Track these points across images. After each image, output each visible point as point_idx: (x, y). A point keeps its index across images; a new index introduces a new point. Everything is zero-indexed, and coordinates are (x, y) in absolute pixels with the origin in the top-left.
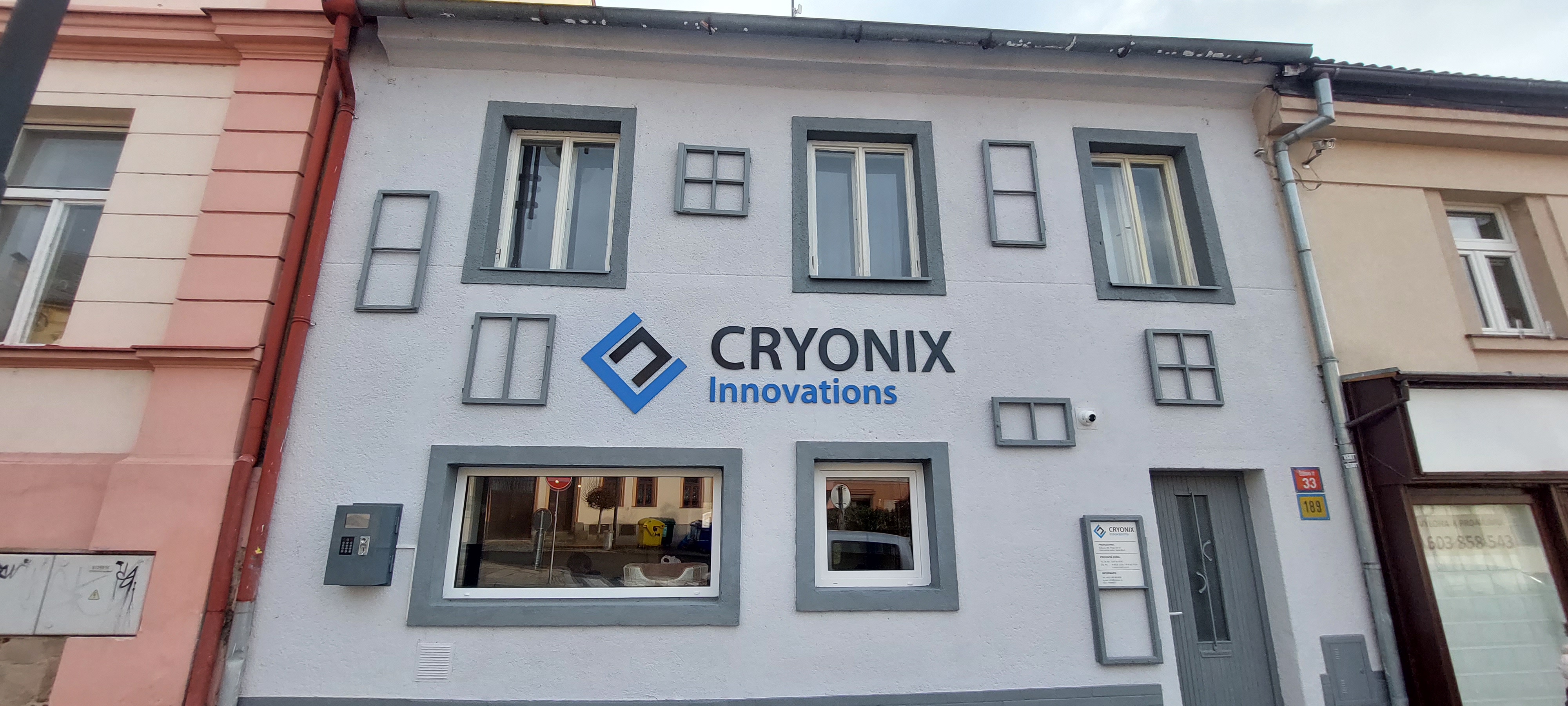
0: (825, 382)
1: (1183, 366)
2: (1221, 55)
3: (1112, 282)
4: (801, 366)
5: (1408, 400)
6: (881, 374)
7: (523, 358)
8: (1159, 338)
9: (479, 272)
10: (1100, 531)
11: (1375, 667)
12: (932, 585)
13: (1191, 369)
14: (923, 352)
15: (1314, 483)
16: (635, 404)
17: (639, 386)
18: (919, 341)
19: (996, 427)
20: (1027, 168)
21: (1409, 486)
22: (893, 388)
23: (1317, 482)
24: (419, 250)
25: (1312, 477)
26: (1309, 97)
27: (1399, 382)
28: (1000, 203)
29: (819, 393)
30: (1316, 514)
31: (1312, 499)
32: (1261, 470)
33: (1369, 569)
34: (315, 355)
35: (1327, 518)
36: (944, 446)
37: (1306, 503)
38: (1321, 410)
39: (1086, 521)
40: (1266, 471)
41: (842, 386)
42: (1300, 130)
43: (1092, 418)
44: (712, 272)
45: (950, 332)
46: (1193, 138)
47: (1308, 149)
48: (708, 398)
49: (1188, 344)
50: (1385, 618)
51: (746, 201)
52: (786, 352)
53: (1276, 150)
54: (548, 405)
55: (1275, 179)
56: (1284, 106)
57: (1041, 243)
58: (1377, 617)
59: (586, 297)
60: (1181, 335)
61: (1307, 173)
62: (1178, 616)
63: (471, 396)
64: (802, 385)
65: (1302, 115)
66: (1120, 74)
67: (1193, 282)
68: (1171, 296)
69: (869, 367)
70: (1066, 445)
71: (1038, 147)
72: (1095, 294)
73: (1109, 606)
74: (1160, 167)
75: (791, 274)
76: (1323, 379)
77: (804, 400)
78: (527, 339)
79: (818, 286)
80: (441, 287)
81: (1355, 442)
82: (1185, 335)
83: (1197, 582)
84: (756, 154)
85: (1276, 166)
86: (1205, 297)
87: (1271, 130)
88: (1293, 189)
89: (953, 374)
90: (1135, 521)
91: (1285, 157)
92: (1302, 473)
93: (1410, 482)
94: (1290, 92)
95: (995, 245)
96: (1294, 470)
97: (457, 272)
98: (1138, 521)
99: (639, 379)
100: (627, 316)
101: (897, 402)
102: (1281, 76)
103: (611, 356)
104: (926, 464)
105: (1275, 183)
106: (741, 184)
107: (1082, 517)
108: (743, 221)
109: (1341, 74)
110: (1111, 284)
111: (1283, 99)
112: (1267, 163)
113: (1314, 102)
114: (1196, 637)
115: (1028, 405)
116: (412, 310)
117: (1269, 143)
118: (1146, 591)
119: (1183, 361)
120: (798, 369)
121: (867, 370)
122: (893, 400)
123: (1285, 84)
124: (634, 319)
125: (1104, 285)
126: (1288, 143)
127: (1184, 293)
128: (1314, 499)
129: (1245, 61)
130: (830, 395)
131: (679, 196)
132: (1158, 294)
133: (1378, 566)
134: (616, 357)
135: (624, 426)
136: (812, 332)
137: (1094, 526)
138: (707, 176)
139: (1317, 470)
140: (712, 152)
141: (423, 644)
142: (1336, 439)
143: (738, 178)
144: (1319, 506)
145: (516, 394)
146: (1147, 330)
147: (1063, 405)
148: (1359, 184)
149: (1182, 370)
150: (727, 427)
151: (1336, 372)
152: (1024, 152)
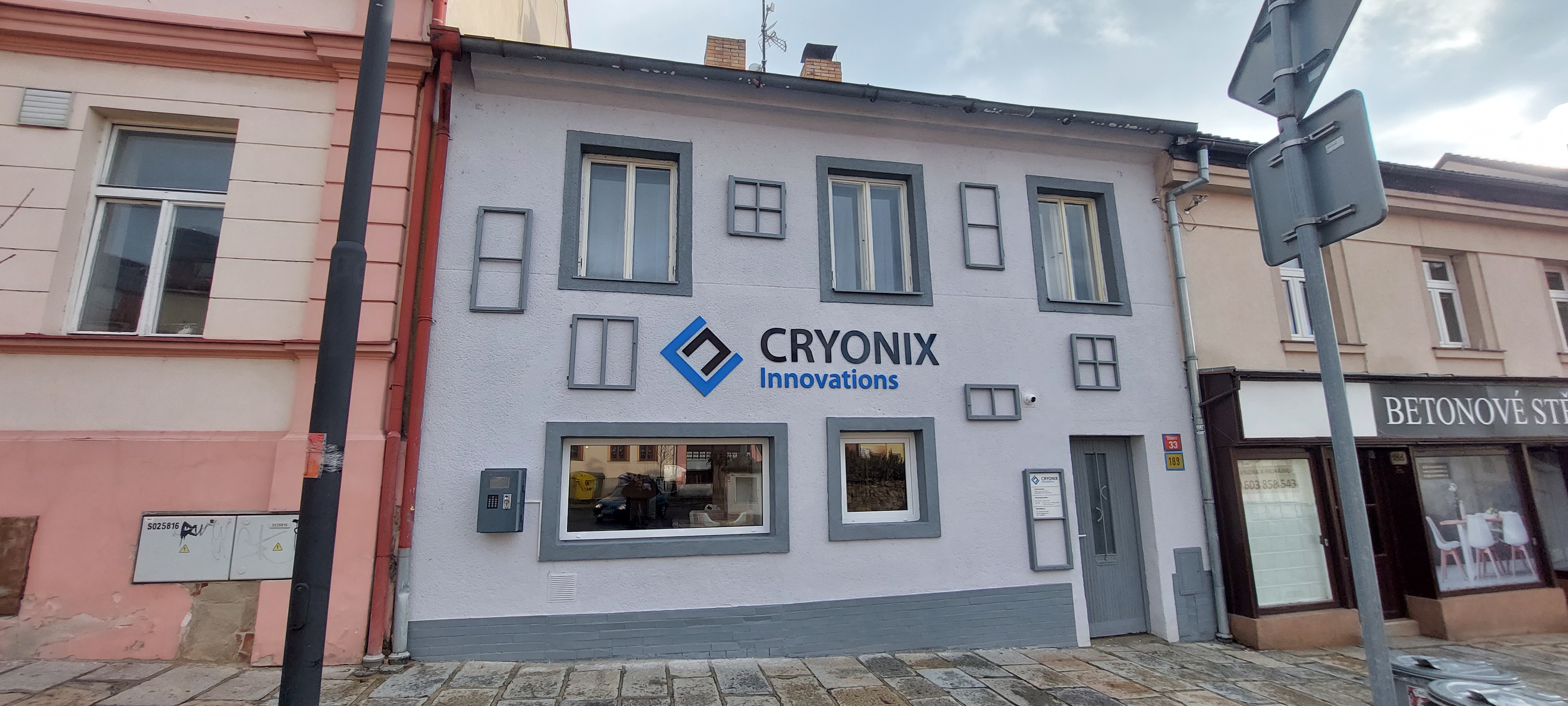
0: (846, 372)
1: (1095, 362)
2: (1136, 127)
3: (1049, 298)
4: (828, 359)
5: (1239, 389)
6: (887, 367)
7: (614, 352)
8: (1080, 341)
9: (572, 280)
10: (1036, 479)
11: (1206, 568)
12: (921, 520)
13: (1100, 364)
14: (916, 349)
15: (1176, 444)
16: (705, 389)
17: (707, 375)
18: (914, 342)
19: (968, 406)
20: (993, 206)
21: (1236, 447)
22: (895, 377)
23: (1178, 444)
24: (521, 260)
25: (1175, 440)
26: (1192, 161)
27: (1235, 377)
28: (972, 233)
29: (842, 380)
30: (1177, 467)
31: (1173, 456)
32: (1143, 436)
33: (1207, 503)
34: (439, 348)
35: (1183, 469)
36: (931, 420)
37: (1170, 459)
38: (1184, 393)
39: (1027, 473)
40: (1145, 437)
41: (858, 376)
42: (1185, 187)
43: (1033, 399)
44: (759, 284)
45: (936, 335)
46: (1111, 186)
47: (1189, 199)
48: (760, 384)
49: (1099, 345)
50: (1214, 535)
51: (783, 226)
52: (817, 347)
53: (1167, 200)
54: (637, 390)
55: (1165, 221)
56: (1175, 168)
57: (1001, 267)
58: (1210, 535)
59: (660, 303)
60: (1095, 339)
61: (1187, 217)
62: (1083, 537)
63: (575, 383)
64: (829, 374)
65: (1186, 174)
66: (1062, 136)
67: (1104, 299)
68: (1089, 309)
69: (878, 361)
70: (1015, 419)
71: (1001, 190)
72: (1037, 307)
73: (1040, 531)
74: (1086, 207)
75: (819, 287)
76: (1187, 371)
77: (832, 386)
78: (616, 337)
79: (842, 297)
80: (541, 292)
81: (1205, 417)
82: (1097, 339)
83: (1096, 514)
84: (789, 187)
85: (1167, 212)
86: (1112, 309)
87: (1166, 184)
88: (1176, 229)
89: (937, 366)
90: (1059, 473)
91: (1173, 205)
92: (1169, 438)
93: (1237, 445)
94: (1180, 157)
95: (968, 267)
96: (1164, 436)
97: (554, 280)
98: (1060, 473)
99: (707, 370)
100: (694, 319)
101: (898, 387)
102: (1175, 144)
103: (684, 351)
104: (918, 434)
105: (1165, 224)
106: (780, 212)
107: (1024, 470)
108: (781, 242)
109: (1216, 146)
110: (1049, 299)
111: (1175, 162)
112: (1161, 209)
113: (1196, 165)
114: (1094, 552)
115: (990, 390)
116: (520, 311)
117: (1163, 193)
118: (1064, 520)
119: (1095, 358)
120: (826, 362)
121: (876, 363)
122: (895, 386)
123: (1177, 150)
124: (700, 321)
125: (1045, 300)
126: (1176, 195)
127: (1098, 308)
128: (1175, 456)
129: (1152, 132)
130: (850, 381)
131: (729, 221)
132: (1080, 308)
133: (1213, 502)
134: (688, 351)
135: (697, 406)
136: (836, 334)
137: (1032, 476)
138: (751, 203)
139: (1178, 436)
140: (755, 184)
141: (552, 575)
142: (1193, 414)
143: (776, 206)
144: (1178, 461)
145: (610, 381)
146: (1071, 335)
147: (1013, 390)
148: (1221, 227)
149: (1095, 364)
150: (775, 406)
151: (1196, 367)
152: (990, 193)
